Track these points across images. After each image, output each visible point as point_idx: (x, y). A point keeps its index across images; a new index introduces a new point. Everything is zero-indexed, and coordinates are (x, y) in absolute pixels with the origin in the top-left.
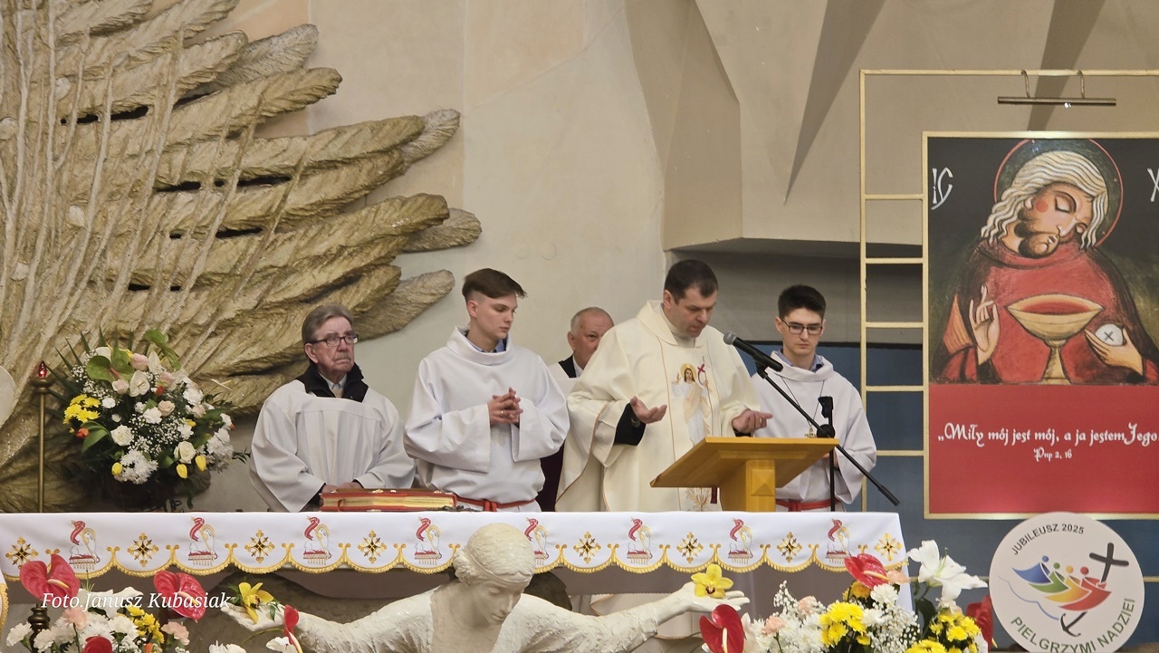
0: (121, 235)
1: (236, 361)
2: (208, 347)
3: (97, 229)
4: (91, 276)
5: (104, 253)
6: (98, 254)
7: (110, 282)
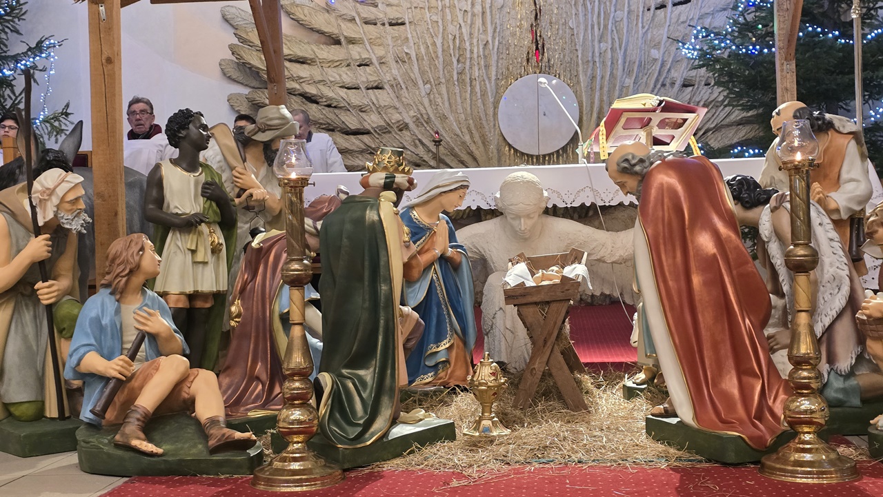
0: (678, 61)
1: (740, 117)
2: (725, 111)
3: (665, 59)
4: (663, 82)
5: (669, 70)
6: (666, 71)
7: (673, 84)
